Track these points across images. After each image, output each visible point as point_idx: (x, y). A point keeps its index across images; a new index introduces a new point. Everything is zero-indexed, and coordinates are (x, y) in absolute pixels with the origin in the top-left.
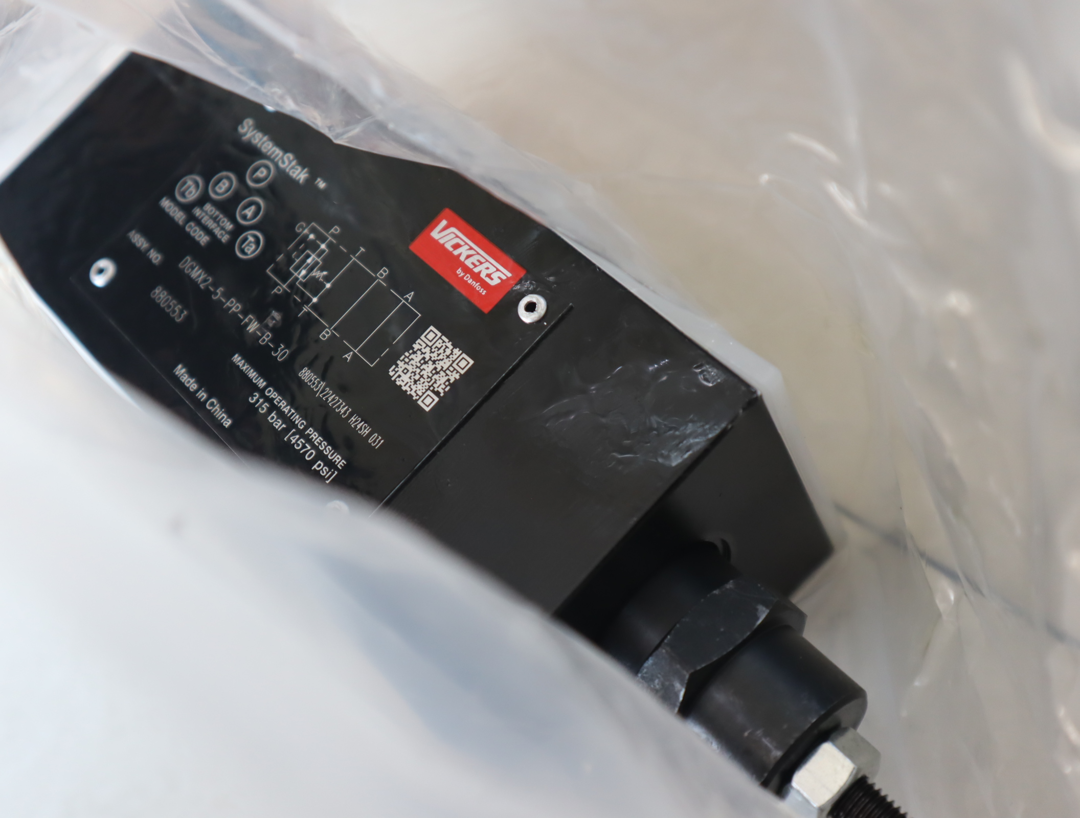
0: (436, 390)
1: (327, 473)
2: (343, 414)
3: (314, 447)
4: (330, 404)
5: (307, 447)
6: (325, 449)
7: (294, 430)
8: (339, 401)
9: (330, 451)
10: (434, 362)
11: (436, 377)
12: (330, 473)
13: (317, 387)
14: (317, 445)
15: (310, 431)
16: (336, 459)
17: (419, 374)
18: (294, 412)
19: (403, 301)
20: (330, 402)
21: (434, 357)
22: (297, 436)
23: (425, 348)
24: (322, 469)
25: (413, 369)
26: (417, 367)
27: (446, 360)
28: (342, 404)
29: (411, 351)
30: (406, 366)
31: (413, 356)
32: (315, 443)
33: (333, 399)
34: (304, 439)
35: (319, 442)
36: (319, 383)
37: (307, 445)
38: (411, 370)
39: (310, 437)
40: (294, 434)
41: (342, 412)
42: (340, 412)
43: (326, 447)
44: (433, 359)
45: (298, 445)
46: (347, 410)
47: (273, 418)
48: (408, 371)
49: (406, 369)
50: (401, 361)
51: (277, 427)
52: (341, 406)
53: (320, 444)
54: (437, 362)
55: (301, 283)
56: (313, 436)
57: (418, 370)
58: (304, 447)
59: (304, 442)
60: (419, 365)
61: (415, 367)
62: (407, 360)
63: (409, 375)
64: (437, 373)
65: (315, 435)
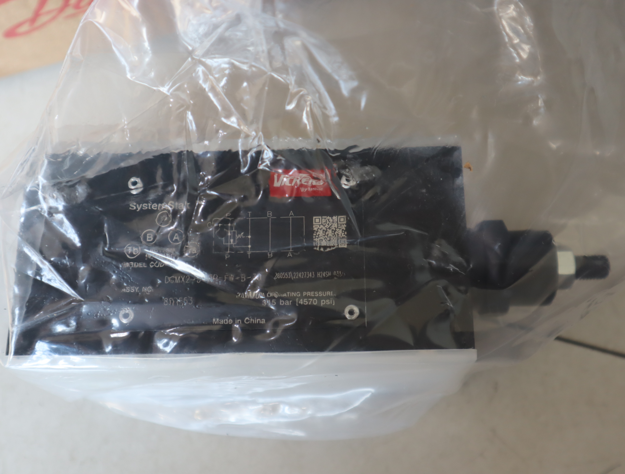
0: (341, 237)
1: (330, 302)
2: (312, 276)
3: (313, 298)
4: (302, 277)
5: (310, 300)
6: (319, 294)
7: (297, 299)
8: (304, 274)
9: (322, 293)
10: (329, 228)
11: (336, 233)
12: (331, 301)
13: (289, 276)
14: (314, 296)
15: (304, 294)
16: (328, 294)
17: (328, 237)
18: (289, 293)
19: (291, 217)
20: (301, 277)
21: (327, 227)
22: (301, 300)
23: (320, 226)
24: (326, 302)
25: (323, 237)
26: (324, 236)
27: (334, 224)
28: (307, 273)
29: (315, 232)
30: (319, 239)
31: (318, 234)
32: (312, 295)
33: (302, 275)
34: (306, 298)
35: (313, 294)
36: (288, 274)
37: (309, 299)
38: (323, 239)
39: (308, 295)
40: (299, 300)
41: (311, 276)
42: (310, 277)
43: (318, 293)
44: (328, 228)
45: (306, 303)
46: (312, 274)
47: (282, 303)
48: (322, 240)
49: (320, 240)
50: (315, 238)
51: (288, 304)
52: (308, 274)
53: (315, 294)
54: (331, 227)
55: (235, 245)
56: (308, 294)
57: (326, 236)
58: (309, 301)
59: (307, 299)
60: (324, 234)
61: (323, 236)
62: (317, 236)
63: (324, 241)
64: (335, 231)
65: (309, 293)
